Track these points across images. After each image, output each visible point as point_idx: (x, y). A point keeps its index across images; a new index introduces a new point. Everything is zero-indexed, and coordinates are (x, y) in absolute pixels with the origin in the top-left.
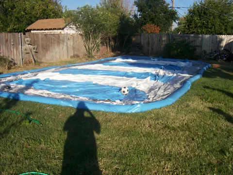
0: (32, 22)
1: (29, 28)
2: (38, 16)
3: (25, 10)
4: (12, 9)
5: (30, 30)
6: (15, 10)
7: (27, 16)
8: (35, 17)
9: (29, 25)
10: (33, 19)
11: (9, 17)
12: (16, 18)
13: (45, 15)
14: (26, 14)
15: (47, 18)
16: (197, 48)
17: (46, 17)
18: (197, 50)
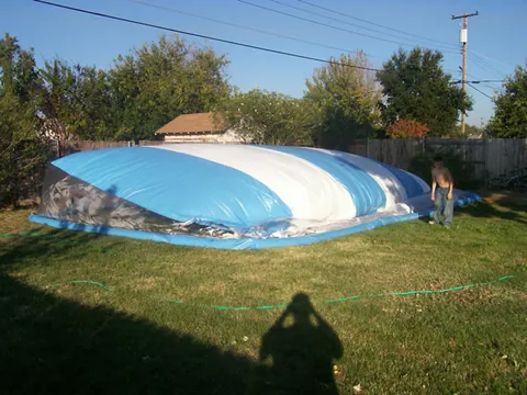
0: (169, 120)
1: (160, 131)
2: (179, 107)
3: (157, 95)
4: (134, 95)
5: (164, 134)
6: (138, 96)
7: (160, 108)
8: (175, 110)
9: (162, 124)
10: (170, 115)
11: (127, 110)
12: (140, 111)
13: (195, 105)
14: (159, 104)
15: (198, 112)
16: (476, 165)
17: (196, 108)
18: (477, 170)
